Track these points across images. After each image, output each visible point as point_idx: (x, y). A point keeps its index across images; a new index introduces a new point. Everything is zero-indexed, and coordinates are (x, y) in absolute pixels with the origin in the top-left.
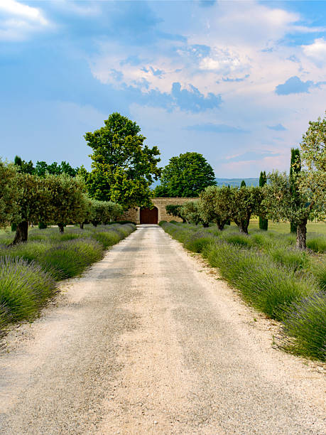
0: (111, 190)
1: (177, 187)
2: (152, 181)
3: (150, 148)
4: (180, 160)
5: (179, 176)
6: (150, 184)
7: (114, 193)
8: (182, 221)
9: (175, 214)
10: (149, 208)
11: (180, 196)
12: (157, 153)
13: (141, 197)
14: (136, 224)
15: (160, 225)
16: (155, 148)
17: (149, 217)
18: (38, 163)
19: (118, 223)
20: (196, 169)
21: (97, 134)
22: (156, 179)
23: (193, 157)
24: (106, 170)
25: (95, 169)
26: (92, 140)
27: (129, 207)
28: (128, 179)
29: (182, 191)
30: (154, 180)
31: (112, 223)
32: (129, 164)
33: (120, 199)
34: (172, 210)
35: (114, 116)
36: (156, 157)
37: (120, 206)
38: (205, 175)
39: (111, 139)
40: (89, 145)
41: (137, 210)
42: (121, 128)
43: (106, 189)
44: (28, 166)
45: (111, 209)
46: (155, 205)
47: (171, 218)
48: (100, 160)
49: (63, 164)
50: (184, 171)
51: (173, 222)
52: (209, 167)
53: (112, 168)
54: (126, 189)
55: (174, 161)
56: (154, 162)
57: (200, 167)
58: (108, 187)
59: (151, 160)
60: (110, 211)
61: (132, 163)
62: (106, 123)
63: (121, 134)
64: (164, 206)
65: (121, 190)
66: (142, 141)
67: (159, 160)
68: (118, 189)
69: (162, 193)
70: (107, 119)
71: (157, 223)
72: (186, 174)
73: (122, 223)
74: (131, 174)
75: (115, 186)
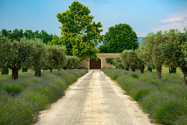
0: (73, 48)
1: (113, 46)
2: (97, 44)
3: (96, 23)
4: (115, 29)
5: (115, 39)
6: (96, 45)
7: (75, 50)
8: (116, 67)
9: (111, 63)
10: (95, 60)
11: (115, 52)
12: (100, 26)
13: (90, 53)
14: (87, 69)
15: (102, 70)
16: (99, 23)
17: (96, 65)
18: (27, 31)
19: (77, 68)
20: (125, 35)
21: (64, 14)
22: (100, 42)
23: (124, 27)
24: (70, 37)
25: (63, 36)
26: (61, 18)
27: (84, 59)
28: (83, 42)
29: (116, 49)
30: (98, 43)
31: (73, 68)
32: (83, 33)
33: (78, 54)
34: (109, 61)
35: (75, 3)
36: (100, 29)
37: (79, 58)
38: (131, 38)
39: (73, 18)
40: (59, 21)
41: (88, 60)
42: (79, 10)
43: (69, 48)
44: (20, 33)
45: (73, 60)
46: (99, 58)
47: (109, 65)
48: (66, 31)
49: (43, 31)
50: (118, 36)
51: (110, 68)
52: (134, 33)
53: (74, 36)
54: (82, 48)
55: (111, 29)
56: (99, 31)
57: (128, 33)
58: (71, 47)
59: (97, 30)
60: (73, 61)
61: (85, 32)
62: (70, 7)
63: (79, 14)
64: (104, 58)
65: (79, 49)
66: (92, 19)
67: (102, 31)
68: (77, 48)
69: (104, 50)
70: (71, 5)
71: (100, 69)
72: (119, 38)
73: (80, 68)
74: (85, 39)
75: (75, 47)
